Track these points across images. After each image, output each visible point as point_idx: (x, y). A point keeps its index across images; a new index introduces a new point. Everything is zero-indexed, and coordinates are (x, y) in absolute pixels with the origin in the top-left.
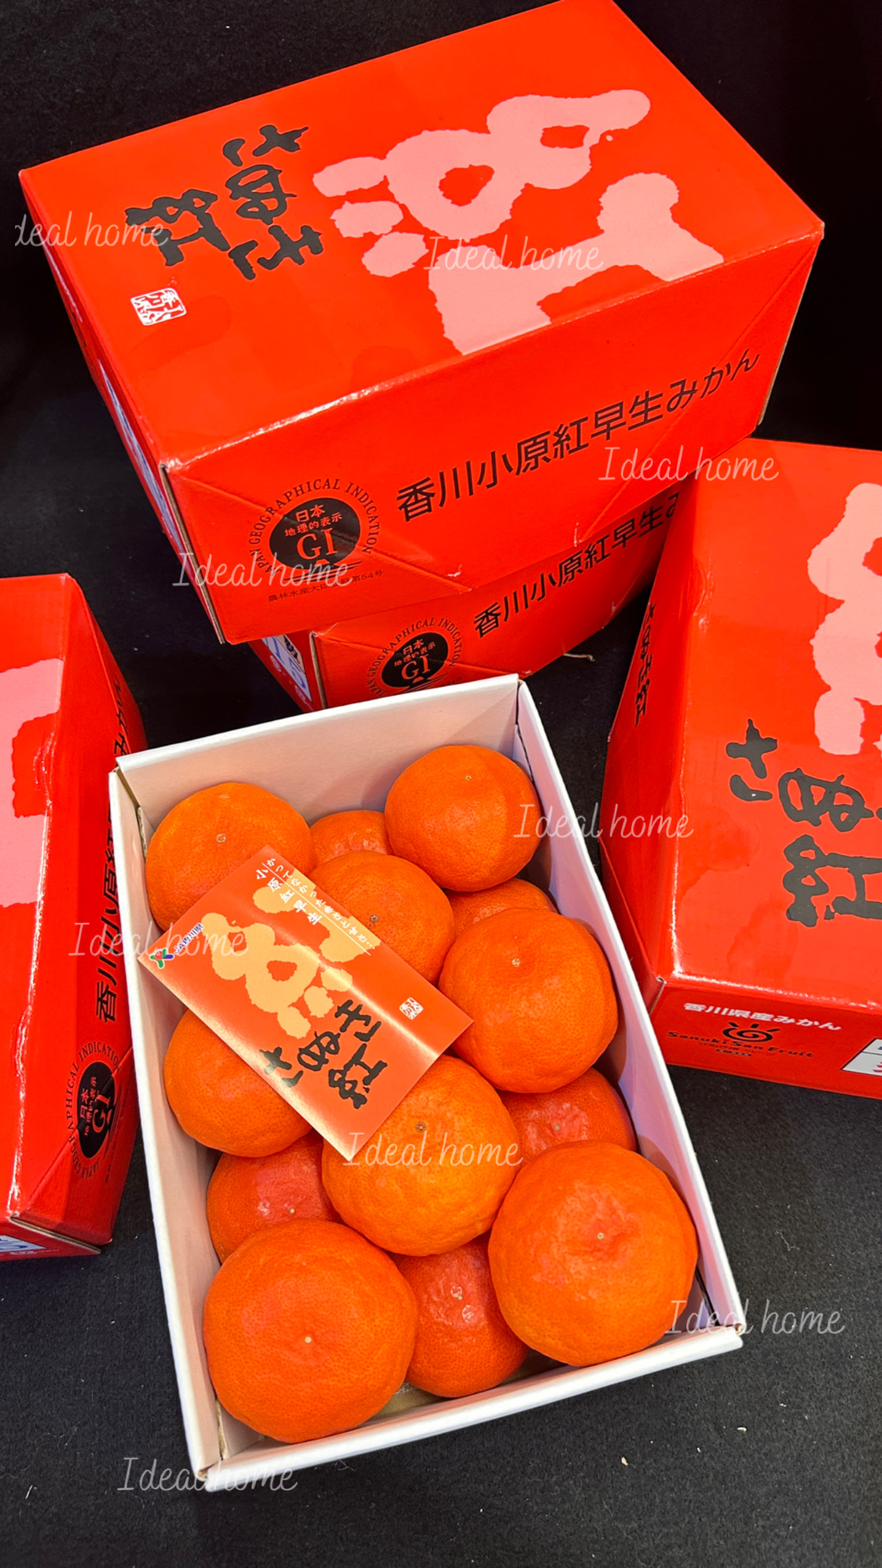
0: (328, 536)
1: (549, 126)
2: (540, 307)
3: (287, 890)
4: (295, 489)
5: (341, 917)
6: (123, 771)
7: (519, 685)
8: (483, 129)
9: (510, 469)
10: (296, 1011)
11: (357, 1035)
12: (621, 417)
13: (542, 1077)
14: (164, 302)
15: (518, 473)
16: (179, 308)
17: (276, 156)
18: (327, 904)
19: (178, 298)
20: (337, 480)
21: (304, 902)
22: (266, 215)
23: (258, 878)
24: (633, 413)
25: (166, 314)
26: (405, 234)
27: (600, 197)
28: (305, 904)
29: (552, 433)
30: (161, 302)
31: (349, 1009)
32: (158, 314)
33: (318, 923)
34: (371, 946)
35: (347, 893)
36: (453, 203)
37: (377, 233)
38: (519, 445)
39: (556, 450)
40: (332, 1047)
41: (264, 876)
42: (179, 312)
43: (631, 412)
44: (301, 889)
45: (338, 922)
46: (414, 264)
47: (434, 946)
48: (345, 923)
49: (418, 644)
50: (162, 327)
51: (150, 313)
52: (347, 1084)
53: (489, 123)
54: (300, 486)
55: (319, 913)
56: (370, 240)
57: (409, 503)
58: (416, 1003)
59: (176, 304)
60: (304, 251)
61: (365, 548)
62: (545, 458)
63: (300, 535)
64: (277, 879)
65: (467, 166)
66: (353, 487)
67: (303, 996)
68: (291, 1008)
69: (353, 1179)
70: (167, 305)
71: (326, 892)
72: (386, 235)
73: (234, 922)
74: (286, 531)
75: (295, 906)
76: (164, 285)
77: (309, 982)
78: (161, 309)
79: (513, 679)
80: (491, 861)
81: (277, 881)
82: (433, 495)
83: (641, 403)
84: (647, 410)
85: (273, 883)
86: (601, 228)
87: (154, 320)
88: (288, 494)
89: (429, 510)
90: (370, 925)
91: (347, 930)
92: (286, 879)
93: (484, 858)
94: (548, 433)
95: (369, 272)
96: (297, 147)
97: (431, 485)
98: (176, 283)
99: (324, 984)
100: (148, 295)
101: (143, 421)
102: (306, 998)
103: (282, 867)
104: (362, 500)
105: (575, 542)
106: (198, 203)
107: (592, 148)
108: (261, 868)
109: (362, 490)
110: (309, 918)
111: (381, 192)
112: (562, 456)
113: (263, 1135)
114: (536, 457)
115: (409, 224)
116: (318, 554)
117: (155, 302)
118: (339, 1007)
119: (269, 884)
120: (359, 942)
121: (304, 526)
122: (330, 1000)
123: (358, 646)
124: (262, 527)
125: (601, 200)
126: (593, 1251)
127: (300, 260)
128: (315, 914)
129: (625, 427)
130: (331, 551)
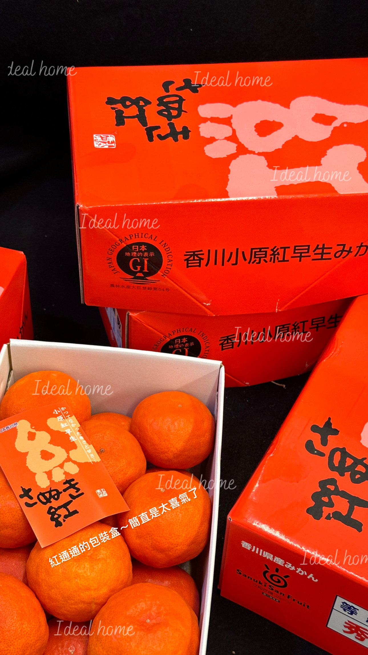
0: (146, 262)
2: (275, 189)
3: (65, 423)
4: (135, 234)
5: (86, 443)
6: (11, 345)
7: (221, 367)
8: (287, 106)
9: (245, 260)
10: (46, 476)
11: (71, 495)
12: (308, 252)
13: (154, 550)
14: (108, 140)
15: (249, 263)
16: (113, 145)
17: (186, 93)
18: (82, 436)
19: (114, 140)
20: (156, 237)
21: (71, 430)
22: (170, 117)
23: (54, 413)
24: (315, 252)
25: (107, 145)
26: (229, 142)
27: (328, 150)
28: (71, 432)
29: (270, 249)
30: (106, 140)
31: (72, 482)
32: (102, 144)
33: (73, 442)
34: (95, 460)
35: (94, 434)
36: (258, 134)
37: (216, 138)
38: (252, 249)
39: (271, 258)
40: (56, 497)
41: (57, 413)
42: (113, 146)
43: (314, 251)
44: (72, 425)
45: (84, 445)
46: (227, 156)
47: (127, 475)
48: (87, 446)
49: (184, 340)
50: (103, 150)
51: (100, 143)
52: (56, 515)
53: (291, 105)
54: (138, 234)
55: (76, 437)
56: (212, 140)
57: (190, 259)
58: (105, 492)
59: (112, 142)
60: (180, 137)
61: (163, 274)
62: (264, 260)
63: (132, 257)
64: (63, 416)
65: (272, 120)
66: (163, 243)
67: (52, 470)
68: (44, 473)
69: (41, 559)
70: (109, 142)
71: (83, 430)
72: (221, 140)
73: (33, 427)
74: (126, 253)
75: (66, 431)
76: (111, 133)
77: (57, 465)
78: (105, 143)
79: (219, 363)
80: (175, 450)
81: (62, 418)
82: (203, 259)
83: (320, 249)
84: (322, 254)
85: (60, 418)
86: (321, 163)
87: (100, 147)
88: (131, 236)
89: (200, 266)
90: (99, 452)
91: (86, 450)
92: (67, 418)
93: (172, 447)
94: (268, 248)
95: (205, 153)
96: (197, 92)
97: (203, 254)
98: (117, 134)
99: (64, 468)
100: (102, 135)
101: (77, 185)
102: (53, 472)
103: (68, 412)
104: (166, 250)
105: (277, 310)
106: (142, 103)
107: (335, 128)
108: (57, 409)
109: (167, 245)
110: (70, 438)
111: (227, 121)
112: (274, 262)
113: (7, 529)
114: (260, 258)
115: (233, 138)
116: (139, 269)
117: (104, 139)
118: (67, 480)
119: (58, 417)
120: (90, 457)
121: (135, 253)
122: (64, 476)
123: (150, 327)
124: (115, 247)
125: (328, 151)
126: (140, 625)
127: (176, 140)
128: (74, 437)
129: (311, 258)
130: (146, 270)
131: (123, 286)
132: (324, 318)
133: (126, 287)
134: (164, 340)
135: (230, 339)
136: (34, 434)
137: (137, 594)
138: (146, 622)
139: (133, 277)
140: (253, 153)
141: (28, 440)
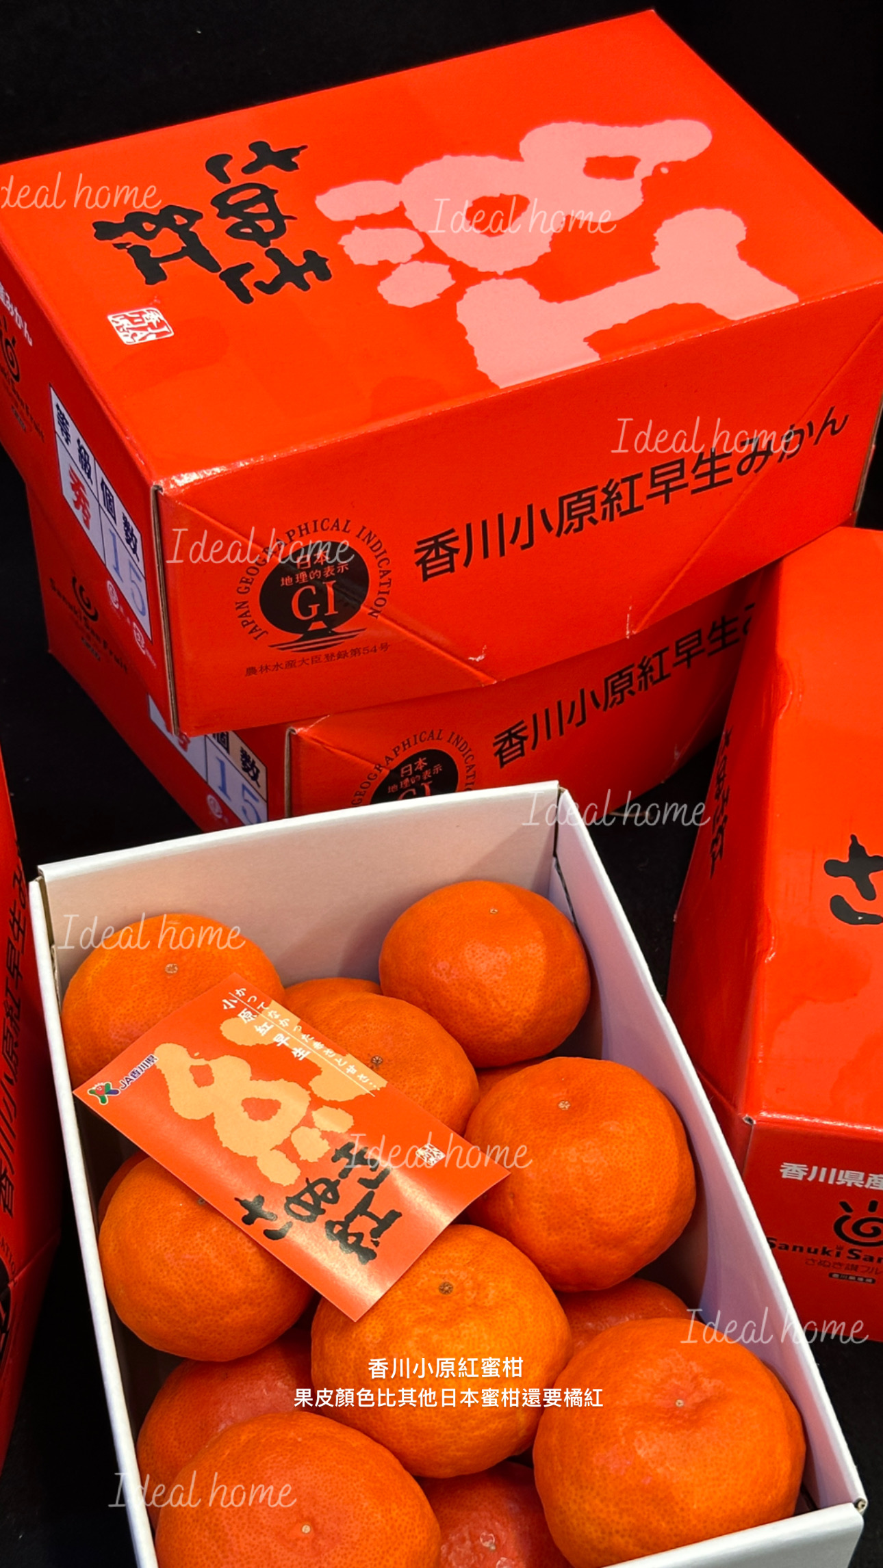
0: (330, 590)
1: (594, 155)
2: (587, 343)
3: (263, 1023)
4: (300, 527)
5: (334, 1055)
6: (46, 880)
7: (560, 792)
8: (514, 155)
9: (549, 528)
10: (281, 1155)
11: (363, 1182)
12: (681, 477)
13: (599, 1246)
14: (147, 322)
15: (559, 534)
16: (165, 329)
17: (270, 175)
18: (317, 1040)
19: (162, 318)
20: (348, 521)
21: (286, 1036)
22: (262, 238)
23: (225, 1007)
24: (697, 473)
25: (150, 333)
26: (426, 264)
27: (655, 231)
28: (288, 1038)
29: (600, 489)
30: (143, 322)
31: (350, 1152)
32: (140, 334)
33: (305, 1059)
34: (375, 1086)
35: (341, 1028)
37: (394, 261)
38: (561, 499)
39: (605, 510)
40: (330, 1195)
41: (232, 1006)
42: (165, 333)
43: (694, 471)
44: (281, 1022)
45: (332, 1060)
46: (438, 295)
47: (454, 1099)
48: (339, 1060)
49: (421, 763)
50: (146, 347)
51: (132, 332)
52: (349, 1238)
53: (521, 151)
54: (306, 524)
55: (306, 1048)
56: (385, 269)
57: (428, 558)
59: (161, 324)
60: (309, 276)
61: (371, 611)
62: (591, 519)
63: (298, 586)
64: (249, 1010)
65: (498, 195)
66: (366, 532)
68: (275, 1151)
69: (359, 1349)
70: (151, 325)
71: (311, 1025)
72: (405, 263)
73: (196, 1054)
74: (283, 579)
75: (275, 1040)
76: (147, 304)
77: (297, 1122)
78: (144, 329)
79: (553, 785)
80: (525, 1013)
81: (249, 1013)
82: (457, 551)
83: (706, 461)
84: (712, 473)
85: (245, 1016)
86: (656, 264)
87: (137, 340)
88: (291, 533)
89: (452, 569)
90: (374, 1065)
91: (344, 1069)
92: (261, 1010)
93: (516, 1007)
94: (595, 488)
95: (386, 302)
96: (295, 166)
97: (456, 539)
98: (159, 302)
99: (316, 1124)
100: (127, 314)
101: (131, 442)
102: (293, 1140)
103: (256, 998)
104: (374, 549)
105: (628, 632)
106: (180, 220)
107: (645, 181)
108: (229, 998)
109: (375, 536)
110: (295, 1054)
111: (397, 218)
112: (612, 519)
113: (237, 1308)
114: (581, 516)
115: (430, 253)
116: (314, 613)
117: (136, 321)
118: (336, 1150)
119: (240, 1015)
120: (360, 1082)
121: (304, 574)
122: (325, 1142)
123: (344, 754)
124: (255, 572)
125: (655, 235)
126: (670, 1418)
127: (305, 286)
128: (301, 1049)
129: (687, 490)
130: (331, 611)
131: (277, 665)
132: (699, 632)
133: (284, 666)
134: (376, 775)
135: (515, 735)
136: (207, 1069)
137: (624, 1354)
138: (676, 1408)
139: (301, 635)
140: (494, 275)
141: (199, 1086)
